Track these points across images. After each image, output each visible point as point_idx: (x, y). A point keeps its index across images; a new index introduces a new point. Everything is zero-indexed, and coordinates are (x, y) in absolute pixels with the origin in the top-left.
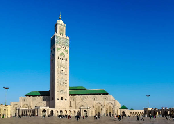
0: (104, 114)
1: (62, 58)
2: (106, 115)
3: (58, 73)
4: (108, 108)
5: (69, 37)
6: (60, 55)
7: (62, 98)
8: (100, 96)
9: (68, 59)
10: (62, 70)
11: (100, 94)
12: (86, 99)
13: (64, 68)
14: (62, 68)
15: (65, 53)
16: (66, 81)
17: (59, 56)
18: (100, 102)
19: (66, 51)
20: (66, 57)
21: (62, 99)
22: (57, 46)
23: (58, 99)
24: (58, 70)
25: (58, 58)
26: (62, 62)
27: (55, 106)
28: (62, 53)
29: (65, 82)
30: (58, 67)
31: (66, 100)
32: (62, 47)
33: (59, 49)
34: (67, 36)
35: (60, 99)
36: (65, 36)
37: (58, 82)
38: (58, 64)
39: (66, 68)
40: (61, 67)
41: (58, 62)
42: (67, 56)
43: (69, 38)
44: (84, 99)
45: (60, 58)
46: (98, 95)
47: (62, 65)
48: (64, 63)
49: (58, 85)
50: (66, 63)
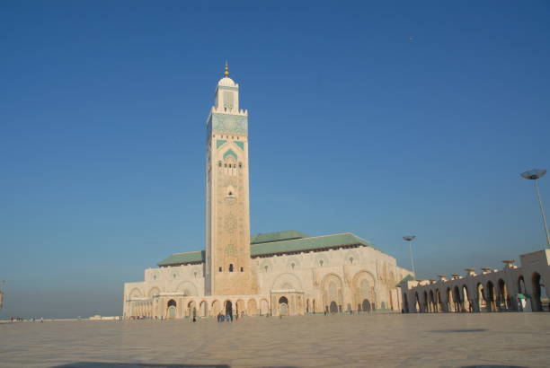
1: (230, 162)
3: (220, 202)
5: (246, 111)
6: (225, 155)
7: (231, 265)
8: (336, 252)
9: (246, 164)
10: (230, 194)
11: (336, 248)
12: (299, 264)
13: (235, 187)
14: (230, 188)
15: (236, 149)
16: (241, 219)
17: (222, 159)
19: (241, 145)
20: (239, 160)
21: (231, 269)
22: (216, 136)
23: (220, 270)
25: (220, 165)
26: (231, 174)
27: (213, 289)
28: (230, 152)
29: (239, 223)
30: (219, 186)
31: (242, 270)
32: (230, 137)
33: (220, 143)
34: (242, 111)
35: (226, 268)
36: (235, 111)
37: (219, 226)
38: (220, 180)
39: (241, 188)
40: (226, 186)
41: (220, 173)
42: (244, 156)
43: (246, 114)
44: (293, 265)
45: (223, 164)
47: (230, 181)
48: (235, 174)
49: (220, 233)
50: (240, 175)
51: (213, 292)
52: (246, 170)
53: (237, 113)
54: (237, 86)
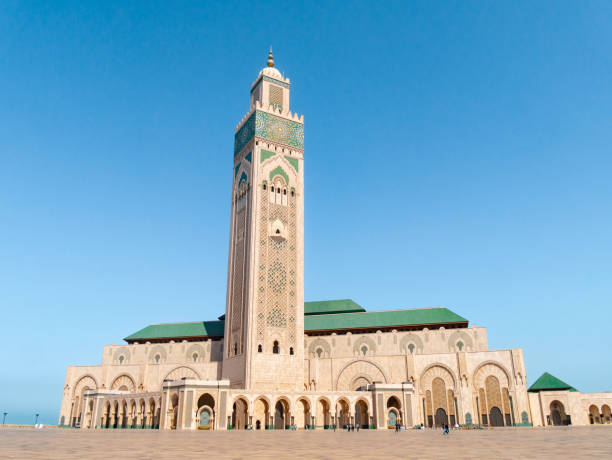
0: (468, 416)
1: (279, 185)
2: (475, 420)
3: (263, 243)
4: (483, 386)
5: (302, 117)
6: (272, 174)
7: (276, 343)
8: (433, 333)
9: (300, 191)
10: (278, 232)
11: (434, 327)
12: (373, 348)
13: (285, 222)
14: (278, 224)
15: (286, 168)
16: (293, 273)
17: (268, 179)
18: (443, 362)
19: (294, 162)
20: (291, 184)
21: (276, 350)
22: (260, 143)
23: (260, 350)
24: (264, 231)
25: (265, 187)
26: (279, 202)
27: (248, 380)
28: (279, 170)
29: (289, 277)
30: (264, 219)
31: (292, 353)
32: (280, 149)
33: (265, 155)
34: (296, 115)
35: (268, 347)
36: (286, 114)
37: (261, 278)
38: (264, 209)
39: (293, 225)
40: (272, 219)
41: (265, 199)
42: (297, 179)
43: (302, 121)
44: (364, 349)
45: (269, 186)
46: (426, 330)
47: (278, 213)
48: (285, 204)
49: (262, 290)
50: (293, 206)
51: (248, 386)
52: (300, 200)
53: (290, 117)
54: (288, 81)
